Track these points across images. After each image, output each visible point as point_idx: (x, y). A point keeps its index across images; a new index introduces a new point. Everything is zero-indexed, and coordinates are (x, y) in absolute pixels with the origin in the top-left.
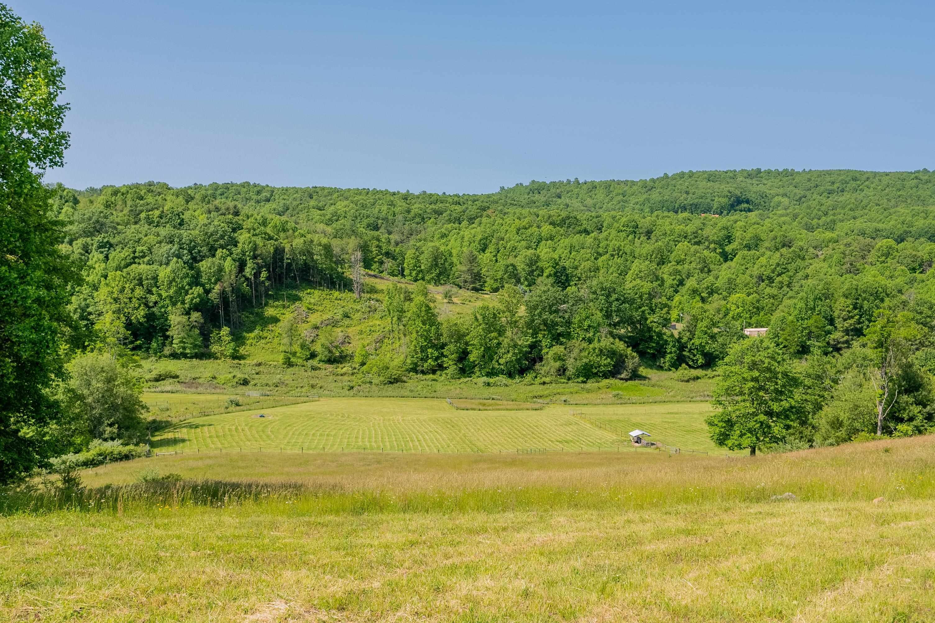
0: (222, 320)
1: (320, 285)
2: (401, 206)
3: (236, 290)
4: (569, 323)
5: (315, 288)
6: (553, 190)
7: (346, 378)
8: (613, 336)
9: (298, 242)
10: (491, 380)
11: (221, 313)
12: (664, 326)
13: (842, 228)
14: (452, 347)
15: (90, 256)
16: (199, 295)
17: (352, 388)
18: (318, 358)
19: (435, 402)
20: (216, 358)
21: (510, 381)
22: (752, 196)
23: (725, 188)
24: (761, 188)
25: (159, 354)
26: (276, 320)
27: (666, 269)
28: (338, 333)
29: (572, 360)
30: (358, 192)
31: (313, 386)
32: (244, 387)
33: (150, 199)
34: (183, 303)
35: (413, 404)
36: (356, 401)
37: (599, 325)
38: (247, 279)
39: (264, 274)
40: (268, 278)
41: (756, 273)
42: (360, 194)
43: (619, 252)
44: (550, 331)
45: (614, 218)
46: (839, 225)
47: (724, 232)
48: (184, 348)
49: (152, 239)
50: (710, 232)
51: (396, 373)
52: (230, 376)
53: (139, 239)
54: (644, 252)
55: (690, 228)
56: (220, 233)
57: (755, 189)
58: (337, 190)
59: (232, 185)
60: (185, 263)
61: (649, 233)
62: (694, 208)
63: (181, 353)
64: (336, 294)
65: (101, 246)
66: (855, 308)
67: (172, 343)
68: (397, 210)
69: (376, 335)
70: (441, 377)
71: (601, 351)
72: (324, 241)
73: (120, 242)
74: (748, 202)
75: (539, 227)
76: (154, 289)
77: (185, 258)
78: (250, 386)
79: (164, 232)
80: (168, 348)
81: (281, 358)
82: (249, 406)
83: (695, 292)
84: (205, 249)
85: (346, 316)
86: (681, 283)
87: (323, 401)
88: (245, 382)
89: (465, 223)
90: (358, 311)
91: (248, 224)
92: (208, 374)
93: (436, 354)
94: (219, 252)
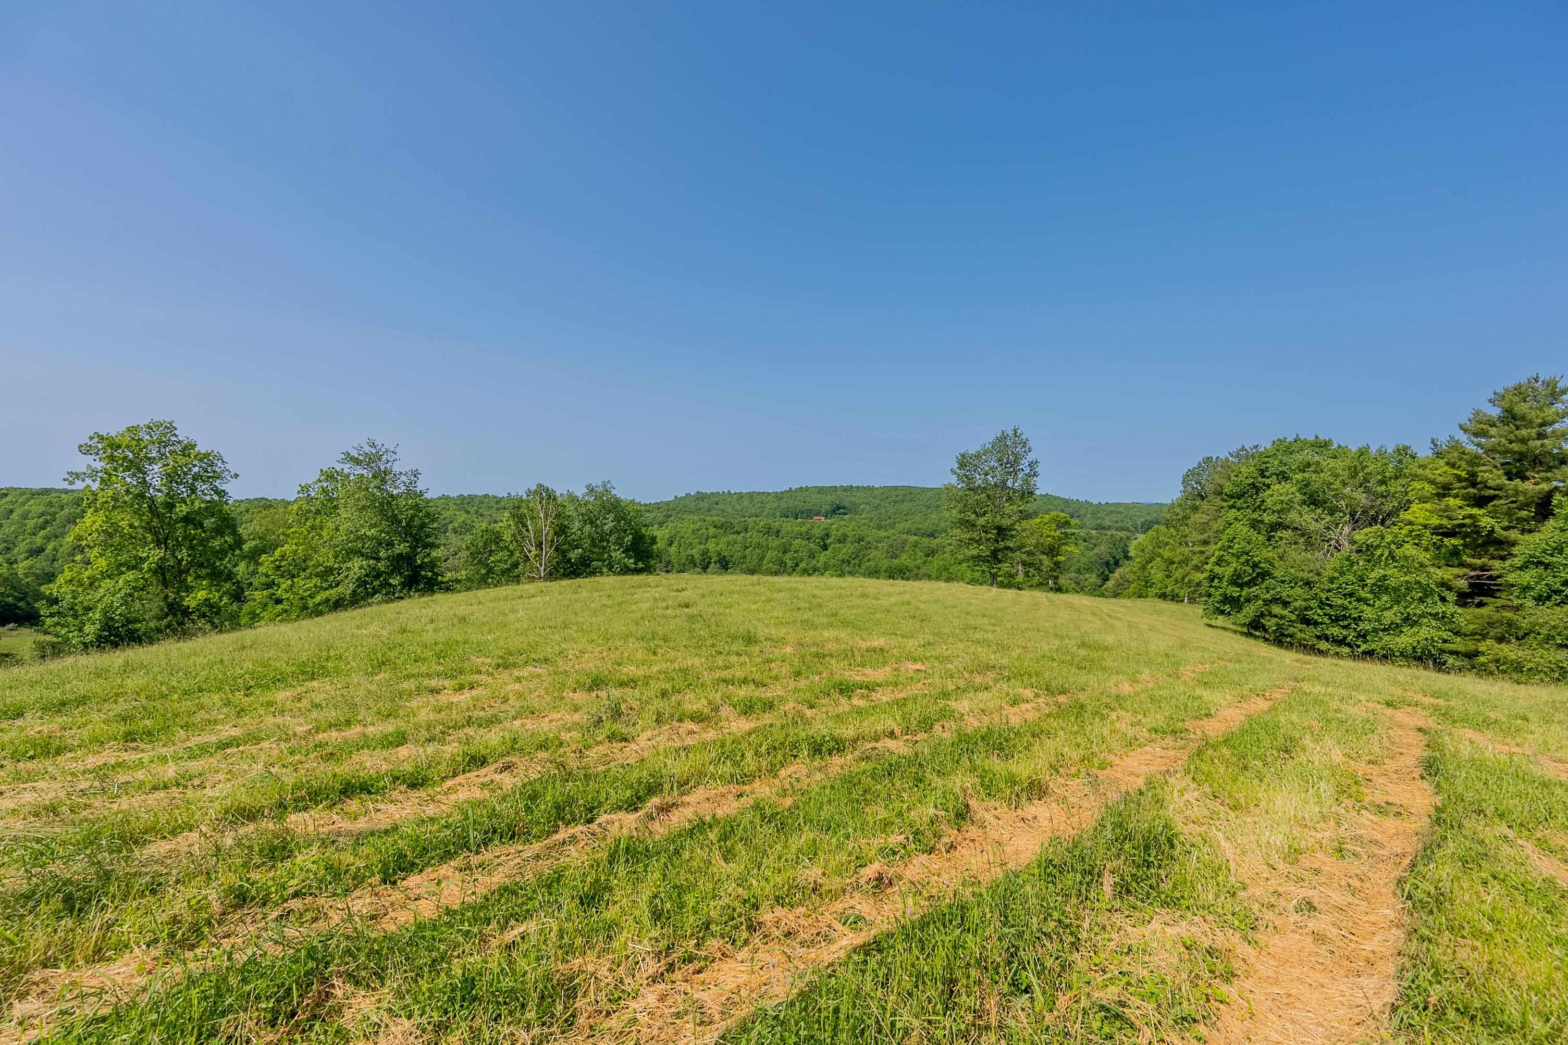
22: (846, 504)
23: (829, 498)
24: (853, 499)
27: (788, 555)
41: (840, 558)
46: (897, 525)
47: (824, 532)
50: (817, 532)
54: (774, 545)
55: (804, 529)
59: (476, 496)
74: (844, 508)
75: (707, 529)
86: (797, 565)
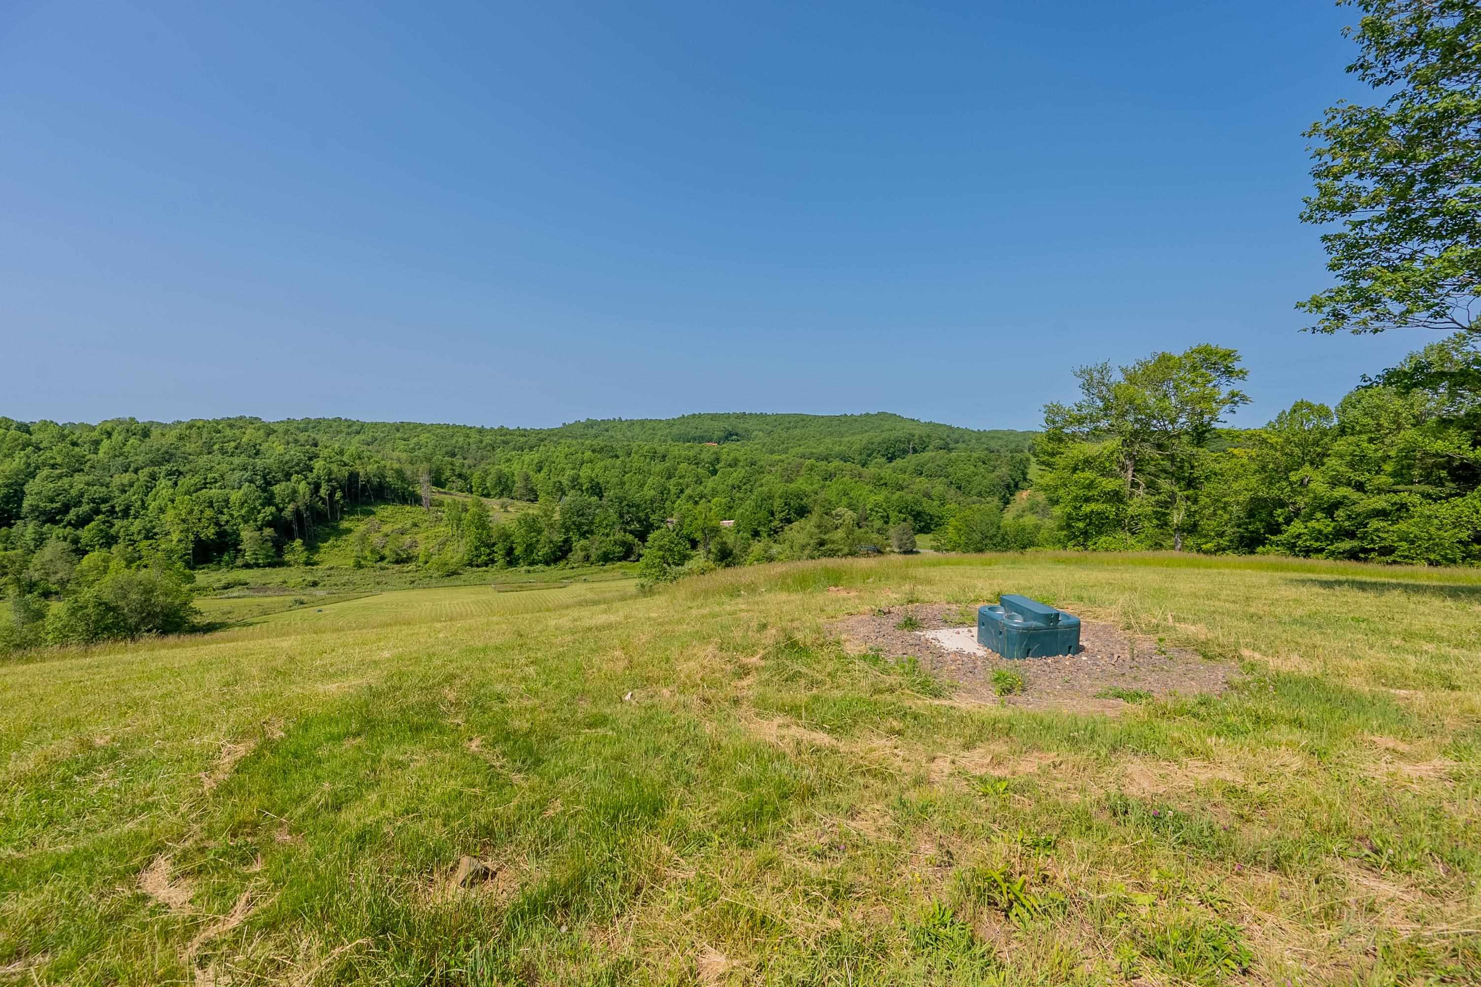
0: (296, 534)
1: (394, 501)
2: (474, 437)
3: (310, 507)
4: (592, 523)
5: (389, 504)
6: (602, 426)
7: (410, 574)
8: (625, 531)
9: (372, 468)
10: (531, 568)
11: (295, 527)
12: (662, 521)
13: (793, 451)
14: (500, 545)
15: (157, 483)
16: (272, 514)
17: (413, 582)
18: (387, 560)
19: (483, 588)
20: (290, 566)
21: (547, 568)
25: (231, 566)
26: (349, 531)
28: (407, 539)
29: (594, 550)
30: (440, 426)
31: (378, 583)
32: (312, 588)
33: (228, 432)
34: (256, 520)
35: (463, 590)
36: (414, 592)
37: (614, 523)
38: (321, 498)
39: (338, 495)
40: (343, 497)
42: (442, 428)
43: (640, 471)
44: (578, 530)
45: (639, 446)
48: (257, 559)
49: (224, 467)
51: (452, 568)
52: (300, 580)
53: (212, 467)
56: (296, 461)
57: (741, 426)
58: (421, 425)
60: (257, 487)
61: (664, 457)
62: (701, 439)
63: (255, 564)
64: (408, 508)
65: (170, 474)
66: (786, 505)
67: (244, 556)
68: (471, 441)
69: (439, 540)
70: (492, 569)
71: (615, 542)
72: (396, 466)
73: (191, 470)
76: (225, 510)
77: (257, 483)
78: (319, 588)
79: (236, 461)
80: (240, 559)
81: (351, 562)
82: (312, 604)
83: (690, 497)
84: (280, 475)
85: (415, 525)
87: (385, 594)
88: (315, 584)
89: (526, 450)
90: (426, 521)
91: (325, 453)
92: (279, 580)
93: (488, 551)
94: (294, 478)
